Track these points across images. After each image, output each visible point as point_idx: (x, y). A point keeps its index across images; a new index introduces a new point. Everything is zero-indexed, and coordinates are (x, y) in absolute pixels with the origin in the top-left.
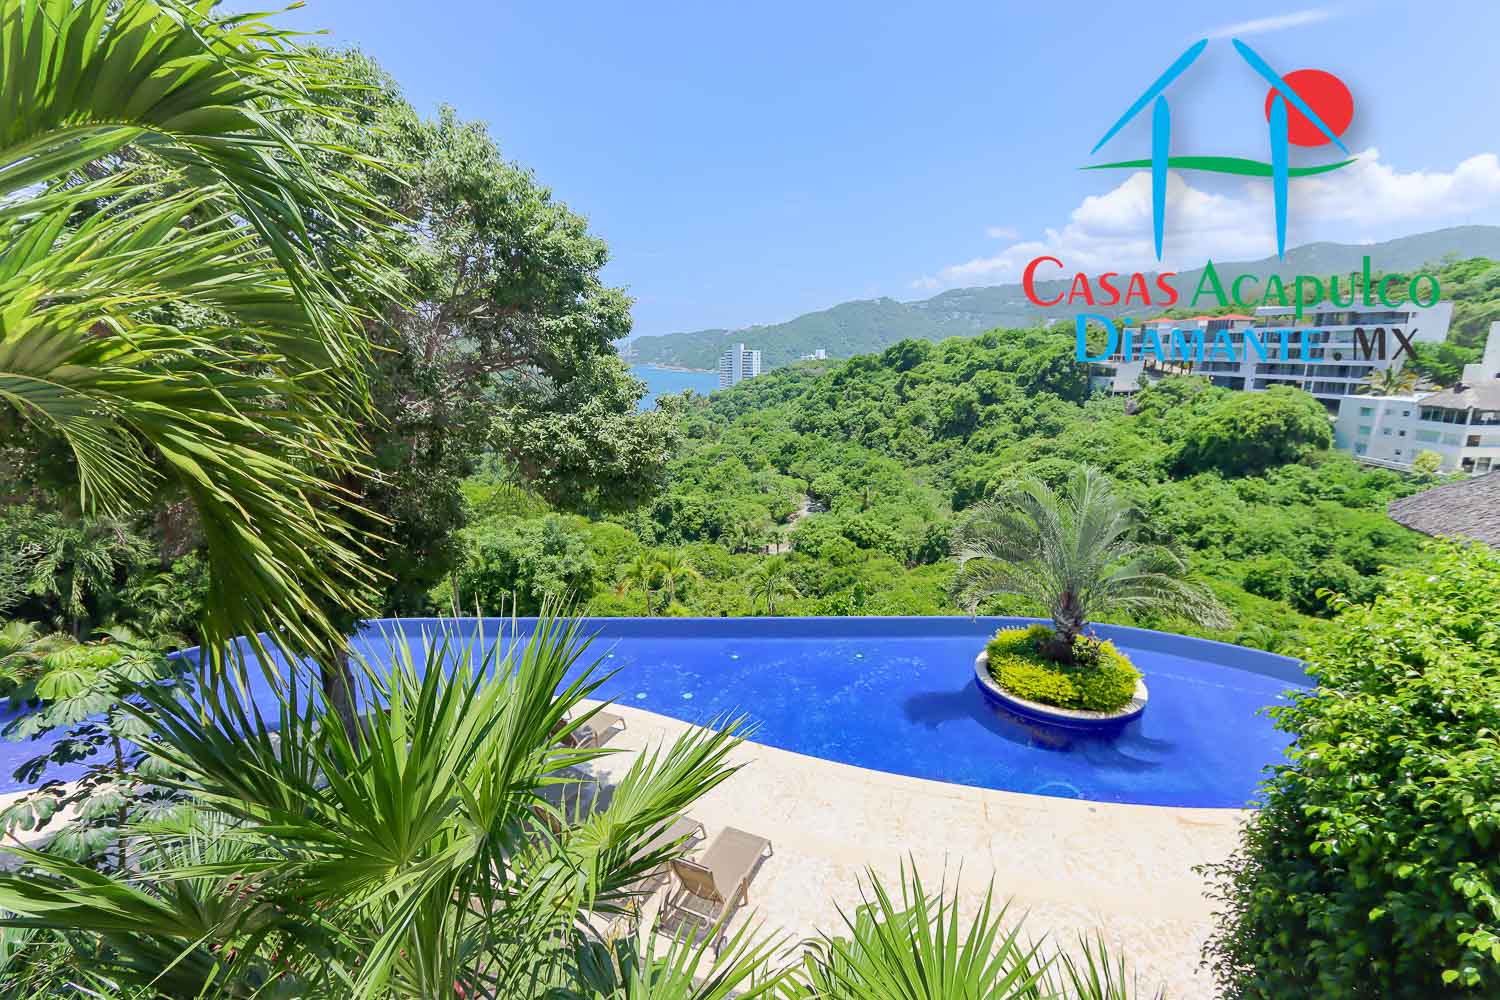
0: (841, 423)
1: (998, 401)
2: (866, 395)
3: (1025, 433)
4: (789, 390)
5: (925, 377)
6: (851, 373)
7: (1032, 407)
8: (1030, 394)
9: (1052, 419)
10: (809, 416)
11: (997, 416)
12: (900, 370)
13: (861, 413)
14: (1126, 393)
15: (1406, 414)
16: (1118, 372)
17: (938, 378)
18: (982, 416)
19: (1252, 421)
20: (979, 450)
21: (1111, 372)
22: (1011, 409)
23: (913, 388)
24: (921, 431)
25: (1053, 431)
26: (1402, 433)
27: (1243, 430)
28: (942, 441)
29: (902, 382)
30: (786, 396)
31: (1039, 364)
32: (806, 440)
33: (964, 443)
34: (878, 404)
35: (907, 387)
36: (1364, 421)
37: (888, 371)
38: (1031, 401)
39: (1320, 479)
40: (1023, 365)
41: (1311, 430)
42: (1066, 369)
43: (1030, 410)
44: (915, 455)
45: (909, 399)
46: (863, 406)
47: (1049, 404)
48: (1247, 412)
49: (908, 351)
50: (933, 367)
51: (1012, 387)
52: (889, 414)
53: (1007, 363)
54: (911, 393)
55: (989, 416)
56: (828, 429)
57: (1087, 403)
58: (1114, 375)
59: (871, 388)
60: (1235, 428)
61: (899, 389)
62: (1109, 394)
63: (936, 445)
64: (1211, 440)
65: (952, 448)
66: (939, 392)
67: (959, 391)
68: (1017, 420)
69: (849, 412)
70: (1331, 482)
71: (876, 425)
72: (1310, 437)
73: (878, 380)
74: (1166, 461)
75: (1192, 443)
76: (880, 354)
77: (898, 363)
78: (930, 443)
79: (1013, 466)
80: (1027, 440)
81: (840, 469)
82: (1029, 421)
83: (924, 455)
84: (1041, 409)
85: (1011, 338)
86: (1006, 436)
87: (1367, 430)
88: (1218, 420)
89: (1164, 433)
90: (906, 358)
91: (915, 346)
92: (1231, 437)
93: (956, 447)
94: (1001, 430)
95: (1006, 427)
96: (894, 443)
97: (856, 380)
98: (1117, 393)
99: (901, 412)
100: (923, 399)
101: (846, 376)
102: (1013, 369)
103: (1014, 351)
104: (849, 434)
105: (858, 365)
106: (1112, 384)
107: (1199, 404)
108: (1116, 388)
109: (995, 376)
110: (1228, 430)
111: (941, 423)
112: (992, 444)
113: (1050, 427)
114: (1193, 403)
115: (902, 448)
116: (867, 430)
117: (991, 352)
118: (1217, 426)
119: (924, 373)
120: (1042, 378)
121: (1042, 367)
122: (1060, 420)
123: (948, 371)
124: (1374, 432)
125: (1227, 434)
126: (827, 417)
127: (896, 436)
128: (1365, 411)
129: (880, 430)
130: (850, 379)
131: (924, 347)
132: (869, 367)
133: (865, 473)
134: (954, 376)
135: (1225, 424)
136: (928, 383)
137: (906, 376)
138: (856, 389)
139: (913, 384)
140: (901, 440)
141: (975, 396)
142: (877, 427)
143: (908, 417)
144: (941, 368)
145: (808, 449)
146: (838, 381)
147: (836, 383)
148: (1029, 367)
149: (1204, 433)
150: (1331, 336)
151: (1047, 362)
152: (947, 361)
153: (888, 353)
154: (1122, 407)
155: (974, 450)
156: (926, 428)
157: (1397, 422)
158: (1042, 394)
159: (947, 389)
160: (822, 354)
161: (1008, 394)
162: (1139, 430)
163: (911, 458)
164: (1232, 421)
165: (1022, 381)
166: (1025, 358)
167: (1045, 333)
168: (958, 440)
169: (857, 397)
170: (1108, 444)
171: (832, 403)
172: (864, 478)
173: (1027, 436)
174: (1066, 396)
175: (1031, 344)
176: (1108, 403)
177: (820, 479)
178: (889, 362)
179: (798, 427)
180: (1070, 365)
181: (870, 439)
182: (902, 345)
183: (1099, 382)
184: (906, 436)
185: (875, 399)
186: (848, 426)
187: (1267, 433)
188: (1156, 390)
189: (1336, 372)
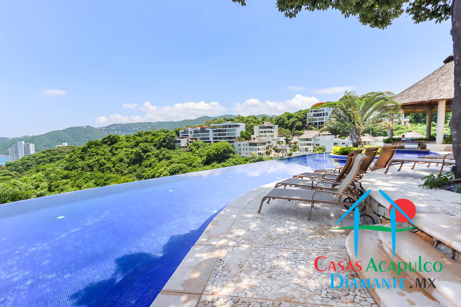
0: (88, 165)
1: (149, 152)
2: (97, 154)
3: (160, 160)
4: (53, 158)
5: (120, 146)
6: (89, 147)
7: (160, 152)
8: (158, 149)
9: (167, 155)
10: (72, 164)
11: (150, 156)
12: (110, 145)
13: (96, 161)
14: (184, 147)
15: (247, 145)
16: (181, 142)
17: (125, 147)
18: (145, 156)
19: (221, 149)
20: (146, 167)
21: (179, 142)
22: (154, 154)
23: (116, 150)
24: (123, 164)
25: (168, 158)
26: (247, 149)
27: (220, 151)
28: (132, 166)
29: (112, 149)
30: (51, 161)
31: (159, 140)
32: (74, 172)
33: (140, 166)
34: (103, 157)
35: (114, 150)
36: (240, 147)
37: (105, 146)
38: (159, 151)
39: (236, 161)
40: (154, 140)
41: (232, 150)
42: (167, 141)
43: (160, 153)
44: (122, 172)
45: (116, 154)
46: (97, 158)
47: (165, 151)
48: (220, 147)
49: (112, 139)
50: (122, 143)
51: (152, 147)
52: (109, 160)
53: (149, 140)
54: (116, 152)
55: (147, 156)
56: (82, 168)
57: (175, 150)
58: (180, 142)
59: (99, 152)
60: (218, 151)
61: (111, 151)
62: (180, 147)
63: (130, 168)
64: (213, 154)
65: (136, 168)
66: (126, 151)
67: (134, 150)
68: (157, 156)
69: (91, 161)
70: (238, 161)
71: (104, 164)
72: (232, 152)
73: (102, 149)
74: (203, 161)
75: (208, 155)
76: (100, 140)
77: (109, 143)
78: (128, 167)
79: (163, 168)
80: (162, 162)
81: (93, 181)
82: (161, 156)
83: (126, 172)
84: (164, 152)
85: (147, 133)
86: (154, 162)
87: (240, 149)
88: (213, 149)
89: (199, 155)
90: (112, 141)
91: (114, 137)
92: (217, 153)
93: (138, 168)
94: (153, 160)
95: (153, 159)
96: (113, 169)
97: (92, 149)
98: (182, 147)
99: (114, 159)
100: (121, 154)
101: (87, 148)
102: (151, 142)
103: (150, 137)
104: (93, 169)
105: (92, 144)
106: (180, 145)
107: (205, 147)
108: (182, 146)
109: (146, 144)
110: (216, 151)
111: (130, 160)
112: (150, 165)
113: (167, 158)
114: (204, 147)
115: (117, 171)
116: (101, 166)
117: (142, 138)
118: (214, 151)
119: (120, 145)
120: (161, 144)
121: (161, 141)
122: (170, 155)
123: (128, 144)
124: (242, 150)
125: (216, 152)
126: (81, 163)
127: (114, 167)
128: (239, 145)
129: (106, 166)
130: (89, 149)
131: (117, 137)
132: (96, 144)
133: (105, 180)
134: (131, 146)
135: (215, 150)
136: (122, 148)
137: (113, 146)
138: (93, 152)
139: (116, 149)
140: (116, 167)
141: (141, 151)
142: (105, 165)
143: (117, 160)
144: (125, 143)
145: (75, 176)
146: (84, 150)
147: (82, 151)
148: (157, 141)
149: (211, 153)
150: (227, 130)
151: (162, 139)
152: (127, 141)
153: (104, 139)
154: (184, 150)
155: (145, 167)
156: (125, 163)
157: (245, 147)
158: (162, 148)
159: (129, 150)
160: (66, 144)
161: (151, 149)
162: (194, 155)
163: (121, 173)
164: (217, 149)
165: (155, 145)
166: (154, 139)
167: (158, 132)
168: (138, 165)
169: (93, 155)
170: (188, 159)
171: (83, 158)
172: (106, 182)
173: (161, 161)
174: (169, 149)
175: (154, 135)
176: (180, 149)
177: (85, 186)
178: (104, 142)
179: (66, 169)
180: (169, 140)
181: (103, 169)
182: (109, 137)
183: (177, 144)
184: (118, 166)
185: (101, 155)
186: (92, 166)
187: (225, 151)
188: (192, 145)
189: (229, 138)
